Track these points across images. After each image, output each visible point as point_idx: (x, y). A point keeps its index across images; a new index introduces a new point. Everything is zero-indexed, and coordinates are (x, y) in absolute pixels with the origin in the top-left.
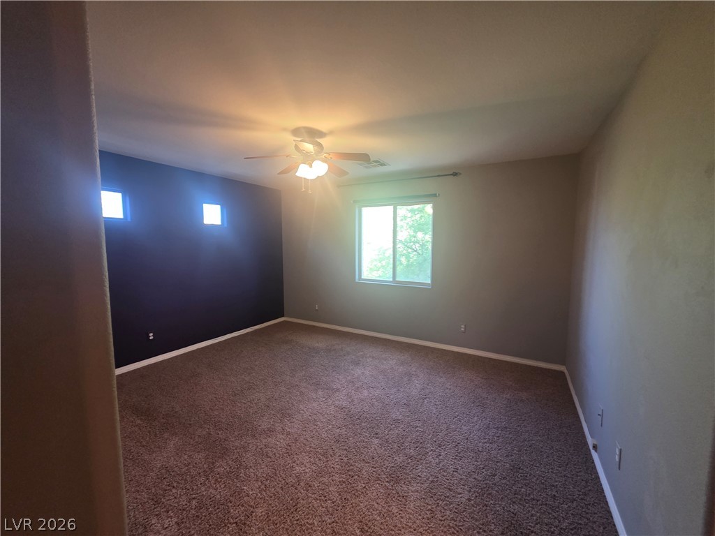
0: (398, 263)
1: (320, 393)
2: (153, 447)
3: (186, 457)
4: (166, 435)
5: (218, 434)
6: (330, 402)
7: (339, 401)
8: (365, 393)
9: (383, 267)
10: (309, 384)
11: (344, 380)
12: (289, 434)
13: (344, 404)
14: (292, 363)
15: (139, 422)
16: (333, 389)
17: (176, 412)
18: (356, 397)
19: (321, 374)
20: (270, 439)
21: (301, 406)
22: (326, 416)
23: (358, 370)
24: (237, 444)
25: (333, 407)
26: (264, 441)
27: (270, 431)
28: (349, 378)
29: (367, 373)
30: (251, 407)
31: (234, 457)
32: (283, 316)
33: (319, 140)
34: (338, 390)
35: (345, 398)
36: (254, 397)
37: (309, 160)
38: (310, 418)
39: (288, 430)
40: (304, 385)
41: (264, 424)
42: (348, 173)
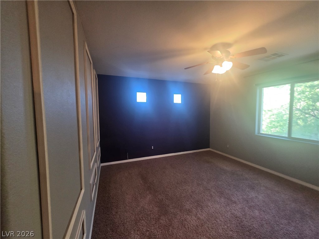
0: (293, 124)
1: (223, 200)
2: (142, 195)
3: (151, 206)
4: (148, 192)
5: (166, 201)
6: (228, 208)
7: (235, 210)
8: (257, 213)
9: (280, 126)
10: (217, 191)
11: (240, 197)
12: (199, 218)
13: (239, 214)
14: (209, 175)
15: (141, 182)
16: (231, 201)
17: (154, 183)
18: (249, 213)
19: (225, 187)
20: (188, 217)
21: (209, 204)
22: (224, 217)
23: (253, 193)
24: (172, 211)
25: (230, 213)
26: (185, 216)
27: (189, 212)
28: (245, 197)
29: (260, 198)
30: (183, 193)
31: (169, 218)
32: (209, 148)
33: (228, 50)
34: (235, 202)
35: (239, 210)
36: (186, 188)
37: (219, 62)
38: (213, 214)
39: (199, 216)
40: (214, 191)
41: (188, 206)
42: (249, 66)
